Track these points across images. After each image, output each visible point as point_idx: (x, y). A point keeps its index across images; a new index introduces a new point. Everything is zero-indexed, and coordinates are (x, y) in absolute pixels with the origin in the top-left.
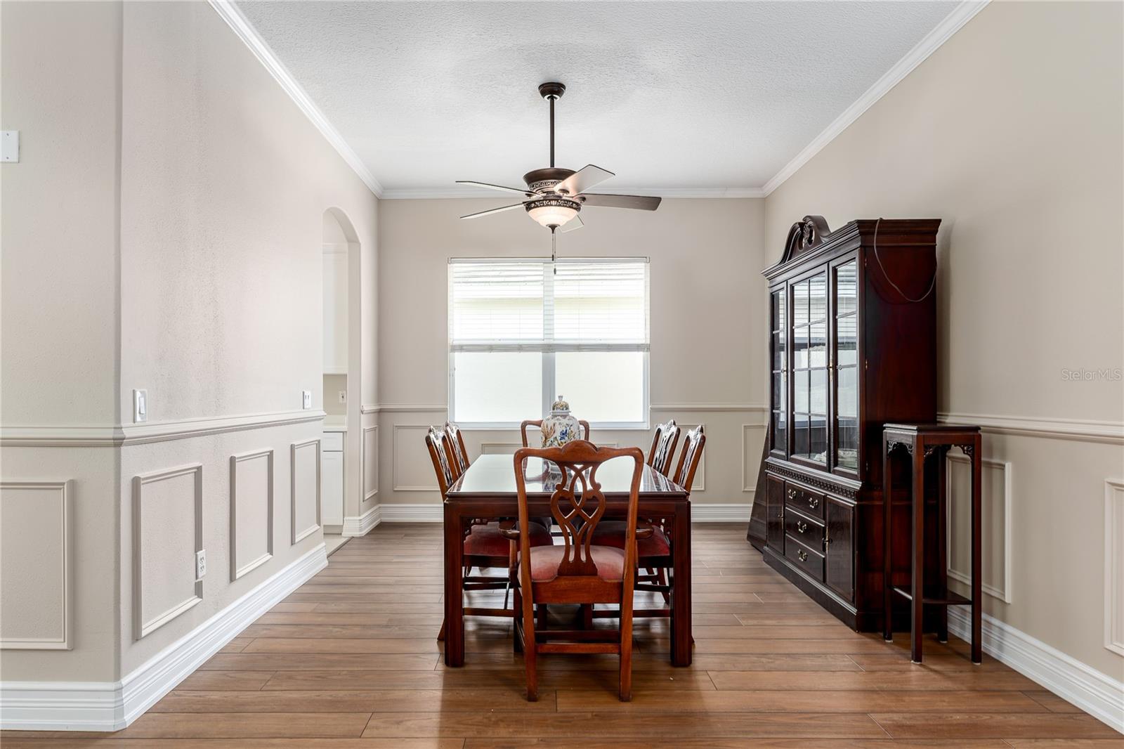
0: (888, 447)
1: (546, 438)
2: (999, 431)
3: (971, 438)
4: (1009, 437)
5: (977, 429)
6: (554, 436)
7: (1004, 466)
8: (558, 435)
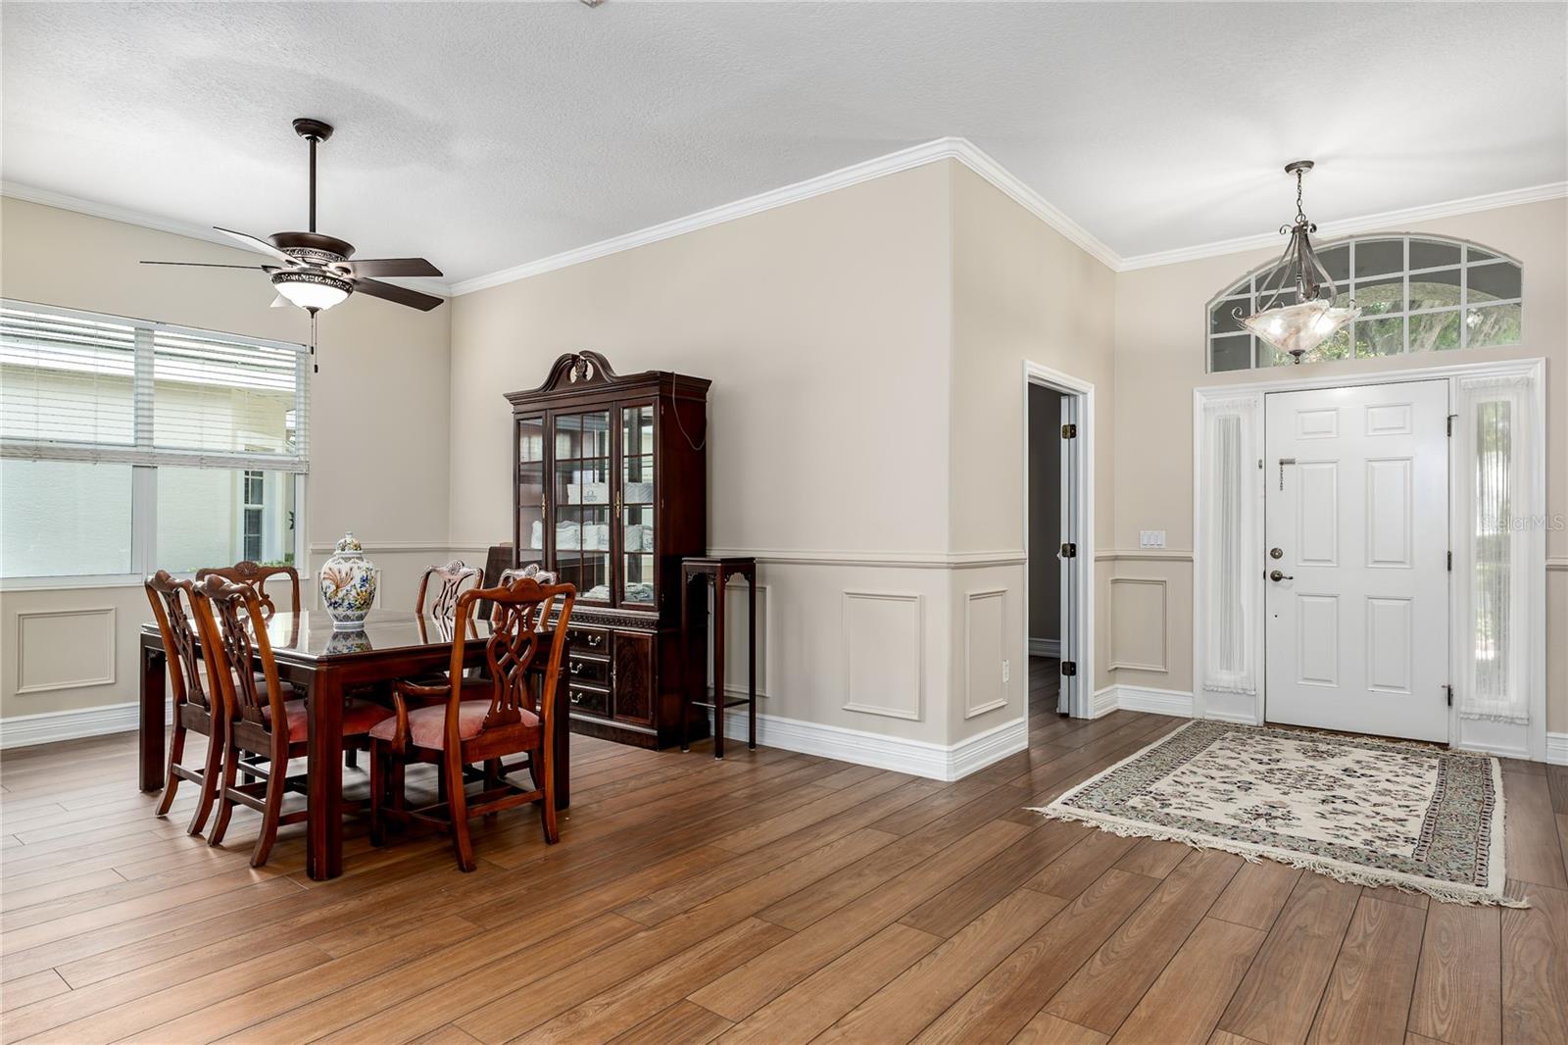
0: (687, 578)
1: (338, 587)
2: (763, 561)
3: (746, 567)
4: (767, 565)
5: (753, 559)
6: (352, 583)
7: (765, 588)
8: (357, 581)
